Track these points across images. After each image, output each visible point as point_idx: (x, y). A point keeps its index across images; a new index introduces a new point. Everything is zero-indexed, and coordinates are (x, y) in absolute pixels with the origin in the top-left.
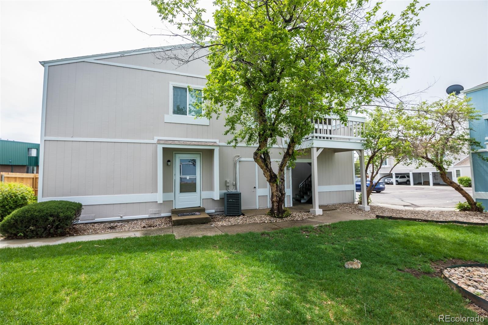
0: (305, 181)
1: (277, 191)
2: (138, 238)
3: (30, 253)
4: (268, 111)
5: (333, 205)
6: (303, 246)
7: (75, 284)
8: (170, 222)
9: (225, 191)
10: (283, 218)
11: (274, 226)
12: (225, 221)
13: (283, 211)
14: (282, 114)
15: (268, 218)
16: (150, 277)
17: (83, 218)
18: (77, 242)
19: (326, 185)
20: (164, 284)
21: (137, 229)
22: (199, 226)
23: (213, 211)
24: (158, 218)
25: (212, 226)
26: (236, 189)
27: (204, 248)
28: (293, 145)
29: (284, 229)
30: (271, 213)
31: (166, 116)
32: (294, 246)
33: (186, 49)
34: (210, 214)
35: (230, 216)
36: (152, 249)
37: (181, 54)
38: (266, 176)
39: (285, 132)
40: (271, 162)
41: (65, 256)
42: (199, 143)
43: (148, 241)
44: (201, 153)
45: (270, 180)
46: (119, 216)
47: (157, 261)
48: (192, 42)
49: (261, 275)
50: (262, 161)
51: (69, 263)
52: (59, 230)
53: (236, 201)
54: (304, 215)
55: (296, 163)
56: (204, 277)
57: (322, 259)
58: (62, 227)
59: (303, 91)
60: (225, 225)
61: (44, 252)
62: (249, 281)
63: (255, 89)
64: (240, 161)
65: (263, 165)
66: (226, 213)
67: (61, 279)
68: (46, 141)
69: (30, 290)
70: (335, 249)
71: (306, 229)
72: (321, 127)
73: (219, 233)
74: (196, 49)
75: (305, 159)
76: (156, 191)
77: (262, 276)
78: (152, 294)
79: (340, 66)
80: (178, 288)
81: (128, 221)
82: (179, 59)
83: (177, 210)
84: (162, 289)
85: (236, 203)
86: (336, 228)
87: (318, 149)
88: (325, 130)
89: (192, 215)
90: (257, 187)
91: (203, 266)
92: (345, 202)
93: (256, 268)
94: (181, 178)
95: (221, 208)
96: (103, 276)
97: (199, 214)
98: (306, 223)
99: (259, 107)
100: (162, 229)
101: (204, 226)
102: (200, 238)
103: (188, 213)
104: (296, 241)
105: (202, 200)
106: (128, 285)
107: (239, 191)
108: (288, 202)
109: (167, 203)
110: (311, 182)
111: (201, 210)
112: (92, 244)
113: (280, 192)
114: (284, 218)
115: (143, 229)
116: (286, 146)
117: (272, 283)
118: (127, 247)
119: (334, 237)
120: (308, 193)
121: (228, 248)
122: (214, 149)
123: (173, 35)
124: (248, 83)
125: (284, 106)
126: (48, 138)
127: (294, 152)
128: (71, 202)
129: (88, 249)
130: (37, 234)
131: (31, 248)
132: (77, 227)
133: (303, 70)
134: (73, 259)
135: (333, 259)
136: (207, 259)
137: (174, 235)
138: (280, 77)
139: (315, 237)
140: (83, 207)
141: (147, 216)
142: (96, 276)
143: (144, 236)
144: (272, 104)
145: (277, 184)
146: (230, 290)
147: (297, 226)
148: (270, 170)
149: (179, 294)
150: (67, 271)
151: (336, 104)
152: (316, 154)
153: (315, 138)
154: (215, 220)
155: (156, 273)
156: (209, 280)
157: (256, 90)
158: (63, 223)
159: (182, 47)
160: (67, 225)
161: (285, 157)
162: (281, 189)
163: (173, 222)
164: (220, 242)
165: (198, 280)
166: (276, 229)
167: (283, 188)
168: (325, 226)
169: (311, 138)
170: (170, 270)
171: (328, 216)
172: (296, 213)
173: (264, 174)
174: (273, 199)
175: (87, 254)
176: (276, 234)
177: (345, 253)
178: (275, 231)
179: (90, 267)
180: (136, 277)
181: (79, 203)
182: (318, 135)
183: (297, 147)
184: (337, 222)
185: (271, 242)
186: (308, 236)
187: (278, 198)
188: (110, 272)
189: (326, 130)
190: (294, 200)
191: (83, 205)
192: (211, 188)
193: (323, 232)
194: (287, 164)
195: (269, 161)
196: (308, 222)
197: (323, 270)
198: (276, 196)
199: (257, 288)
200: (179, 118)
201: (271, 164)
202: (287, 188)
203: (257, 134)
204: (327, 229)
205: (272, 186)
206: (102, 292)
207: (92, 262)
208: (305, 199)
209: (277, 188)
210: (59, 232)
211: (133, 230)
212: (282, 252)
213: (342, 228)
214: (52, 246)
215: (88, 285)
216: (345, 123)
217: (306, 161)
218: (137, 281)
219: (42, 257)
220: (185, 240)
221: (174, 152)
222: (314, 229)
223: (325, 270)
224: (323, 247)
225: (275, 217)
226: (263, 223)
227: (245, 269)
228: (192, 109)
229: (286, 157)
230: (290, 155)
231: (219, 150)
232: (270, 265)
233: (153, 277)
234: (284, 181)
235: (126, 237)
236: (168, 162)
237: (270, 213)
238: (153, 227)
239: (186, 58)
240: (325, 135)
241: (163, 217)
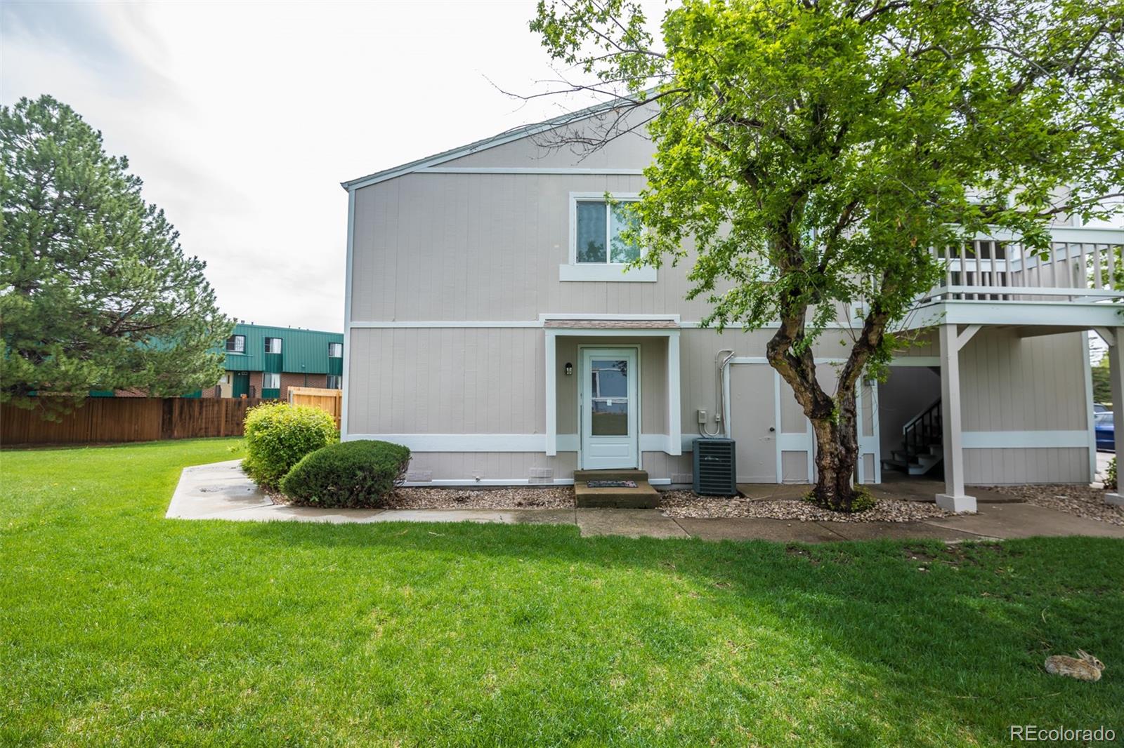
0: (922, 417)
1: (833, 440)
2: (507, 526)
3: (326, 535)
4: (808, 237)
5: (1014, 488)
6: (909, 595)
7: (393, 603)
8: (571, 498)
9: (696, 436)
10: (852, 512)
11: (824, 532)
12: (695, 506)
13: (853, 495)
14: (844, 241)
15: (807, 509)
16: (525, 612)
17: (412, 476)
18: (399, 522)
19: (991, 430)
20: (553, 631)
21: (506, 507)
22: (633, 513)
23: (667, 481)
24: (547, 486)
25: (664, 515)
26: (723, 431)
27: (643, 565)
28: (880, 320)
29: (854, 541)
30: (818, 496)
31: (562, 267)
32: (882, 590)
33: (599, 117)
34: (659, 488)
35: (708, 495)
36: (532, 553)
37: (588, 129)
38: (802, 401)
39: (854, 288)
40: (814, 367)
41: (381, 547)
42: (635, 325)
43: (524, 534)
44: (639, 346)
45: (813, 412)
46: (473, 477)
47: (540, 580)
48: (614, 98)
49: (782, 651)
50: (789, 364)
51: (384, 559)
52: (373, 496)
53: (723, 461)
54: (918, 511)
55: (891, 368)
56: (639, 631)
57: (968, 636)
58: (377, 492)
59: (907, 174)
60: (693, 516)
61: (347, 535)
62: (748, 661)
63: (770, 184)
64: (732, 365)
65: (792, 373)
66: (699, 487)
67: (372, 589)
68: (354, 331)
69: (322, 603)
70: (1015, 613)
71: (922, 549)
72: (970, 266)
73: (680, 534)
74: (622, 111)
75: (920, 356)
76: (542, 429)
77: (785, 655)
78: (529, 650)
79: (1031, 88)
80: (583, 647)
81: (489, 489)
82: (585, 141)
83: (586, 473)
84: (549, 642)
85: (723, 465)
86: (1020, 553)
87: (961, 328)
88: (987, 276)
89: (619, 486)
90: (778, 428)
91: (637, 606)
92: (1055, 480)
93: (770, 632)
94: (595, 404)
95: (688, 477)
96: (441, 594)
97: (634, 485)
98: (921, 531)
99: (780, 229)
100: (554, 511)
101: (643, 514)
102: (635, 542)
103: (609, 482)
104: (888, 578)
105: (640, 452)
106: (484, 622)
107: (729, 435)
108: (868, 471)
109: (565, 456)
110: (939, 418)
111: (640, 477)
112: (426, 529)
113: (842, 444)
114: (855, 512)
115: (517, 508)
116: (859, 324)
117: (810, 677)
118: (485, 543)
119: (1012, 580)
120: (932, 450)
121: (699, 572)
122: (668, 337)
123: (572, 88)
124: (751, 172)
125: (851, 220)
126: (356, 324)
127: (885, 338)
128: (392, 445)
129: (417, 537)
130: (339, 501)
131: (328, 525)
132: (401, 492)
133: (903, 117)
134: (393, 554)
135: (1005, 641)
136: (647, 590)
137: (578, 528)
138: (839, 145)
139: (948, 574)
140: (411, 455)
141: (525, 482)
142: (429, 593)
143: (518, 523)
144: (817, 218)
145: (833, 424)
146: (700, 674)
147: (892, 538)
148: (814, 388)
149: (583, 659)
150: (381, 577)
151: (1021, 198)
152: (953, 344)
153: (950, 299)
154: (671, 502)
155: (539, 605)
156: (652, 641)
157: (773, 187)
158: (378, 483)
159: (591, 113)
160: (386, 488)
161: (856, 353)
162: (844, 437)
163: (578, 499)
164: (681, 555)
165: (625, 636)
166: (828, 539)
167: (851, 434)
168: (982, 544)
169: (939, 298)
170: (567, 604)
171: (997, 518)
172: (890, 502)
173: (796, 397)
174: (823, 462)
175: (415, 548)
176: (829, 553)
177: (1050, 630)
178: (828, 544)
179: (419, 573)
180: (500, 608)
181: (405, 447)
182: (964, 289)
183: (893, 327)
184: (1025, 537)
185: (815, 571)
186: (925, 567)
187: (836, 459)
188: (452, 590)
189: (990, 273)
190: (886, 467)
191: (411, 450)
192: (662, 428)
193: (976, 563)
194: (863, 370)
195: (810, 364)
196: (928, 529)
197: (968, 668)
198: (831, 453)
199: (769, 680)
200: (592, 271)
201: (816, 370)
202: (865, 434)
203: (775, 298)
204: (991, 554)
205: (818, 428)
206: (438, 628)
207: (424, 565)
208: (921, 467)
209: (833, 432)
210: (372, 500)
211: (499, 508)
212: (846, 600)
213: (1042, 556)
214: (360, 525)
215: (414, 609)
216: (1040, 251)
217: (925, 362)
218: (502, 616)
219: (344, 543)
220: (600, 540)
221: (579, 346)
222: (947, 551)
223: (976, 668)
224: (972, 603)
225: (828, 508)
226: (794, 522)
227: (739, 629)
228: (620, 248)
229: (858, 353)
230: (871, 348)
231: (681, 339)
232: (808, 629)
233: (531, 611)
234: (855, 416)
235: (484, 522)
236: (567, 368)
237: (815, 496)
238: (538, 505)
239: (601, 135)
240: (987, 290)
241: (557, 487)
